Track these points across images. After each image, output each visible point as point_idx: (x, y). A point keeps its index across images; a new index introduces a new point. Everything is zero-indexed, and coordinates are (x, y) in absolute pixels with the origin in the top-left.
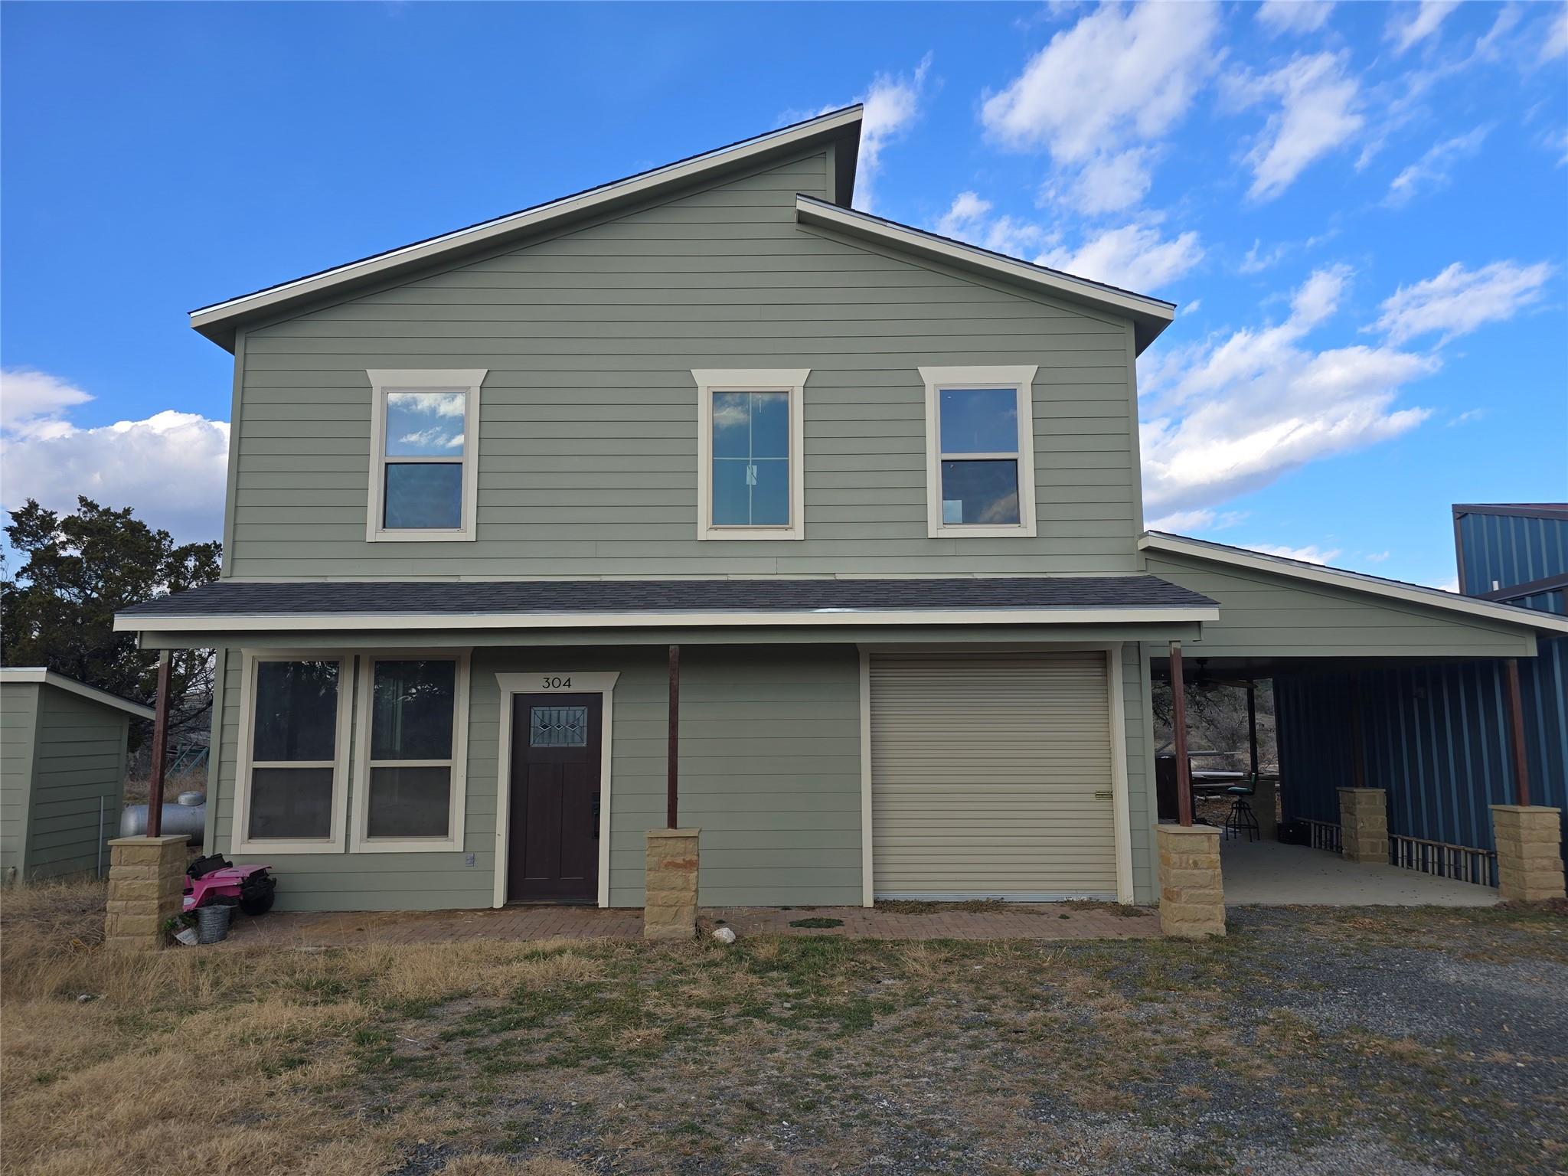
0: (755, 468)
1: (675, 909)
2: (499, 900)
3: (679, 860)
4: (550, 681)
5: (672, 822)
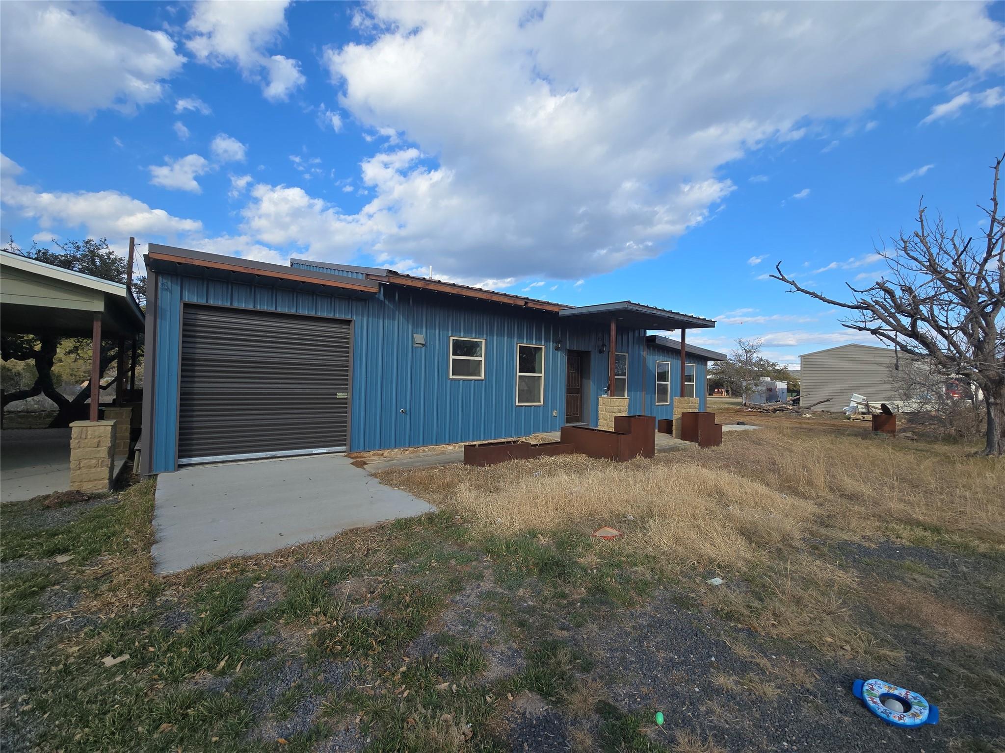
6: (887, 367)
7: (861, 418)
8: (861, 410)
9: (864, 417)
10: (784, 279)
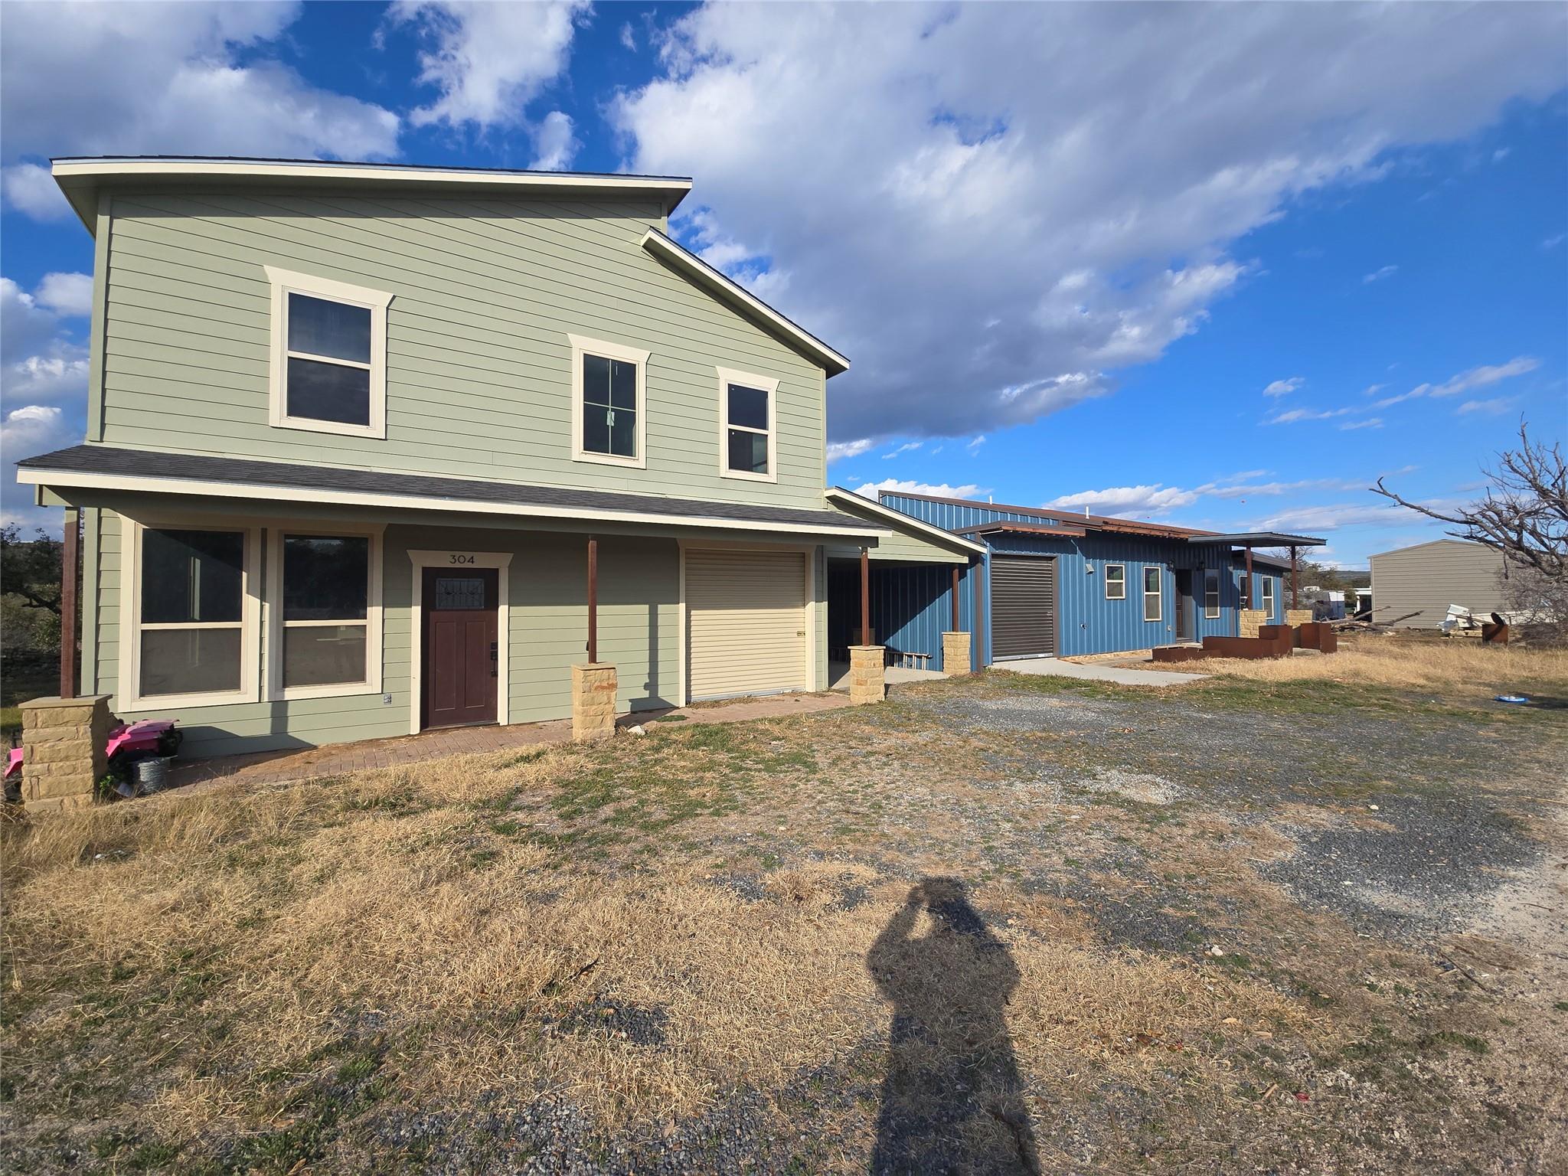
0: (613, 413)
1: (601, 717)
2: (415, 727)
3: (605, 684)
4: (456, 558)
5: (593, 659)
6: (1494, 573)
7: (1464, 634)
8: (1462, 625)
9: (1467, 633)
10: (1384, 493)
